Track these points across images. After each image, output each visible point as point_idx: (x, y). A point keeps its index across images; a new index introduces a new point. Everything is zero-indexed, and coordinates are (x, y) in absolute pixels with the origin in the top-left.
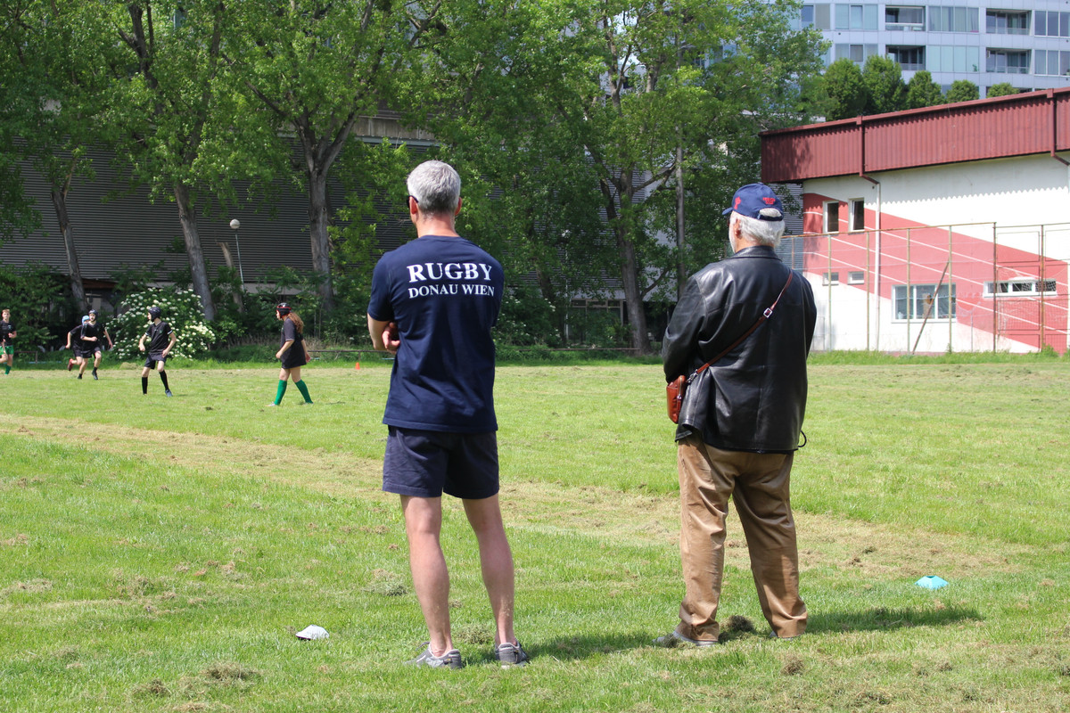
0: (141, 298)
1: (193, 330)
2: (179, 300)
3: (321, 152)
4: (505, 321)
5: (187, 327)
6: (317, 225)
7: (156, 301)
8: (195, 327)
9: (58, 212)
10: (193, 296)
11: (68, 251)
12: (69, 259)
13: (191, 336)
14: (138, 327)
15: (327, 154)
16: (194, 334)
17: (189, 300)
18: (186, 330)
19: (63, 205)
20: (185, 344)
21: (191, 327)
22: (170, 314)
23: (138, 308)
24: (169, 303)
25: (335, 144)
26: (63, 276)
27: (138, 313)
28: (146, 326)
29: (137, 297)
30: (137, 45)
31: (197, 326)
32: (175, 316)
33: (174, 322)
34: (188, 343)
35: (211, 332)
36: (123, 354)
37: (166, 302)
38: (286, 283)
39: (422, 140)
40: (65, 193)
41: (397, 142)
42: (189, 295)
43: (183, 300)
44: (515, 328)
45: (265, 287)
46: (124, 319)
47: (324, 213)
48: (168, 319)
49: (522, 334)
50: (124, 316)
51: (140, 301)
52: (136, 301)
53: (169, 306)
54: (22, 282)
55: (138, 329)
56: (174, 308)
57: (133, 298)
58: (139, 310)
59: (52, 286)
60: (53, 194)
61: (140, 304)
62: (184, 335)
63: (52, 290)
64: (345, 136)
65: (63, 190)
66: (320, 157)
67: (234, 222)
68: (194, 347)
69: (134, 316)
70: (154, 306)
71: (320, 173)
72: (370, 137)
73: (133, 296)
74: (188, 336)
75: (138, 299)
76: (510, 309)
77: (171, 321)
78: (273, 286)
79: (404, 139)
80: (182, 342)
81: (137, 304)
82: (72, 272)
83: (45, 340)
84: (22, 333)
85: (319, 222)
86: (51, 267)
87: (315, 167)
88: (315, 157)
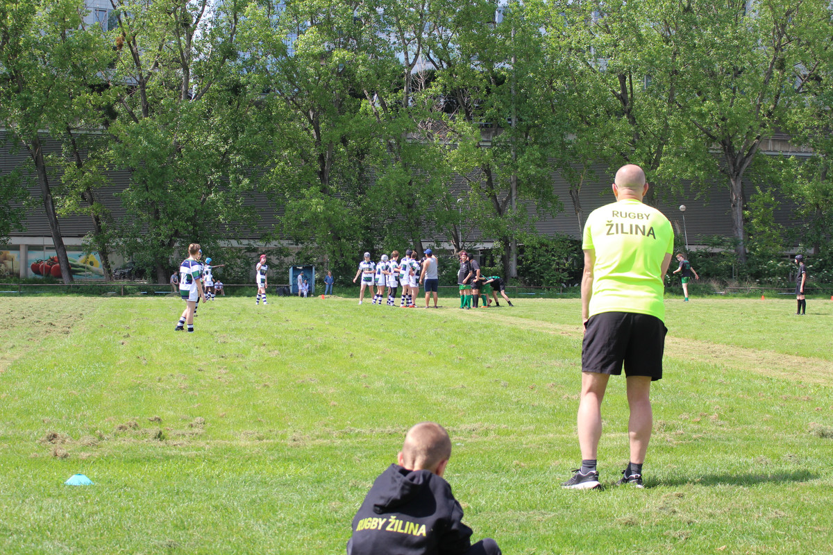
3: (739, 161)
6: (736, 208)
9: (574, 202)
11: (580, 226)
15: (742, 163)
19: (577, 197)
25: (748, 156)
26: (576, 241)
30: (622, 98)
38: (714, 245)
39: (805, 152)
40: (579, 191)
41: (788, 154)
45: (702, 248)
47: (740, 201)
54: (552, 245)
59: (570, 247)
60: (571, 192)
63: (570, 249)
64: (754, 151)
65: (578, 188)
66: (738, 164)
67: (682, 207)
71: (738, 175)
72: (770, 151)
78: (706, 247)
79: (793, 152)
84: (552, 276)
85: (737, 206)
86: (569, 236)
87: (734, 171)
88: (734, 164)
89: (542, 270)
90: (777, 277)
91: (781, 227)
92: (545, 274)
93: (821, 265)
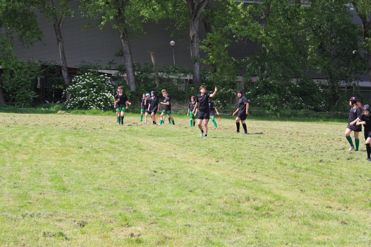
0: (81, 78)
1: (105, 95)
2: (99, 79)
3: (196, 5)
4: (290, 96)
5: (101, 94)
6: (193, 43)
7: (86, 80)
8: (105, 94)
9: (56, 34)
10: (106, 77)
11: (60, 54)
12: (61, 57)
13: (103, 98)
14: (77, 93)
15: (199, 7)
16: (105, 97)
17: (104, 79)
18: (100, 95)
19: (59, 30)
20: (100, 102)
21: (103, 94)
22: (94, 87)
23: (79, 83)
24: (93, 81)
27: (78, 86)
28: (80, 92)
29: (79, 78)
31: (107, 93)
32: (96, 88)
33: (94, 91)
34: (101, 102)
35: (113, 96)
36: (69, 106)
37: (92, 80)
40: (61, 25)
42: (104, 77)
43: (101, 80)
44: (296, 101)
46: (72, 88)
47: (197, 37)
48: (92, 89)
49: (299, 103)
50: (71, 87)
51: (80, 80)
52: (78, 79)
53: (94, 82)
55: (77, 94)
56: (95, 84)
57: (77, 78)
58: (80, 84)
60: (54, 25)
61: (81, 81)
62: (99, 98)
65: (60, 23)
66: (195, 8)
67: (172, 42)
68: (104, 104)
69: (76, 87)
70: (85, 82)
71: (195, 16)
73: (77, 77)
74: (101, 98)
75: (80, 79)
76: (294, 90)
77: (93, 90)
80: (98, 101)
81: (79, 81)
82: (62, 64)
83: (32, 97)
84: (23, 94)
85: (194, 42)
87: (193, 13)
88: (193, 8)
89: (15, 89)
90: (217, 100)
91: (234, 60)
92: (17, 92)
93: (258, 92)
